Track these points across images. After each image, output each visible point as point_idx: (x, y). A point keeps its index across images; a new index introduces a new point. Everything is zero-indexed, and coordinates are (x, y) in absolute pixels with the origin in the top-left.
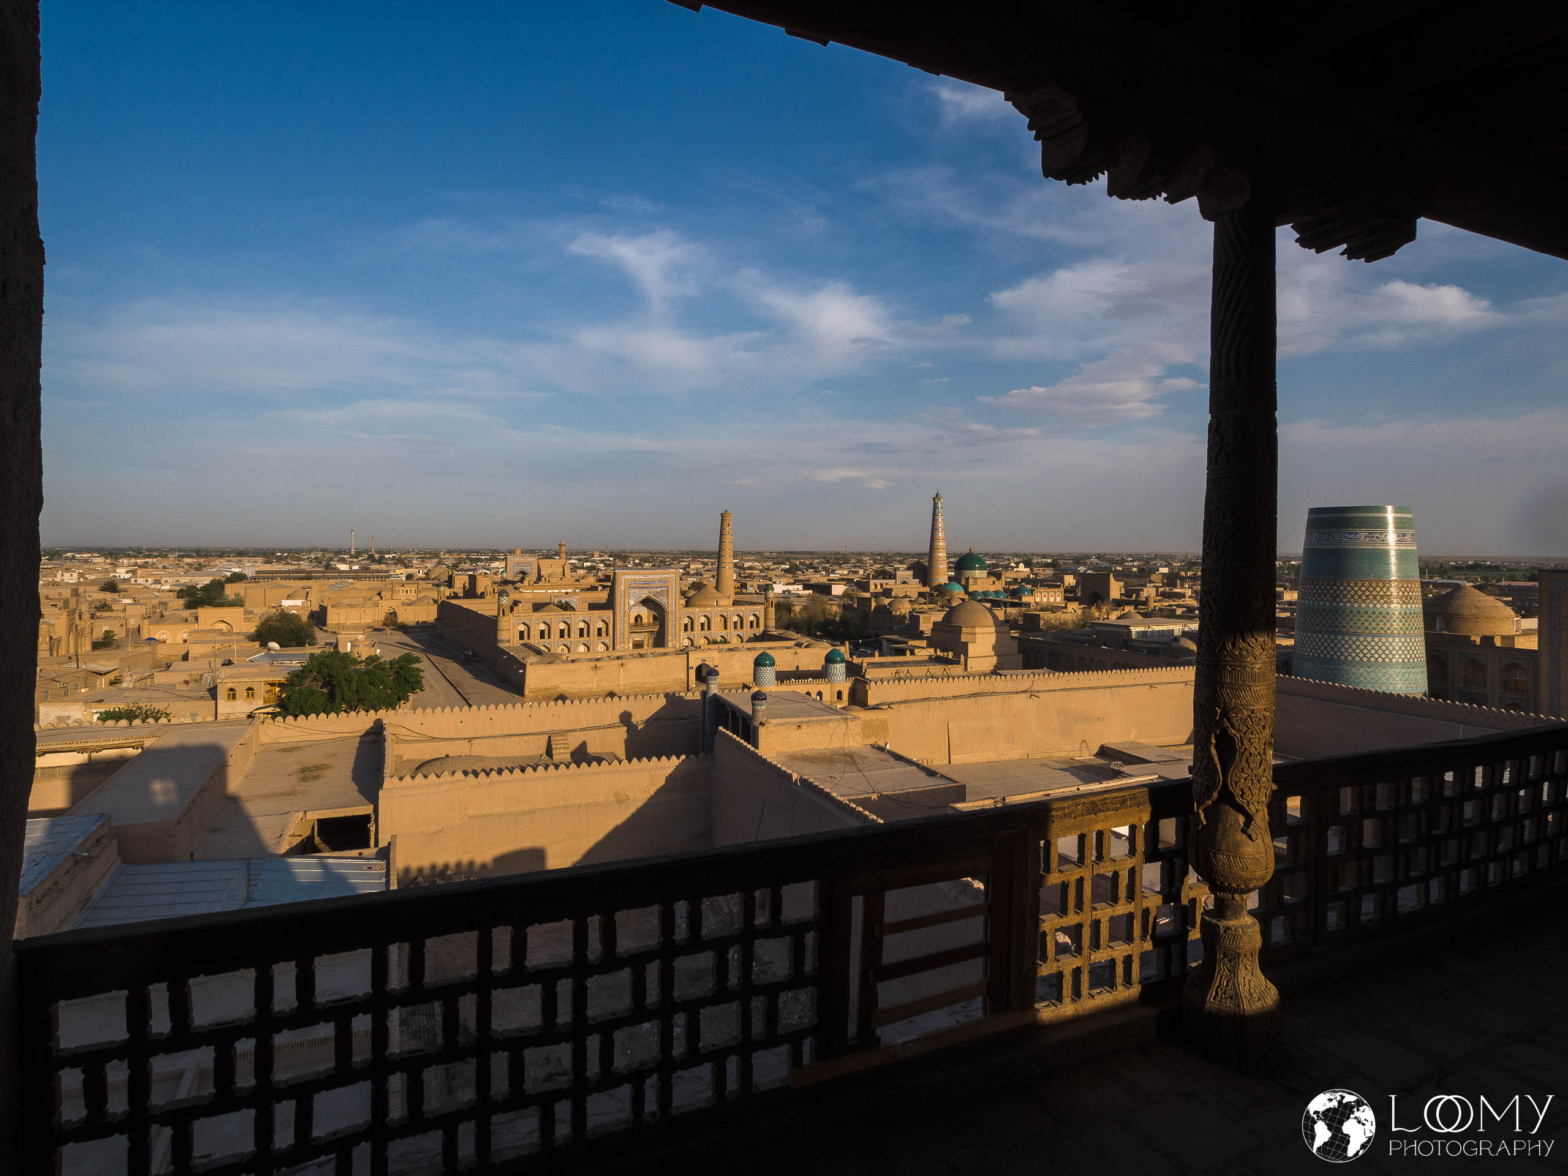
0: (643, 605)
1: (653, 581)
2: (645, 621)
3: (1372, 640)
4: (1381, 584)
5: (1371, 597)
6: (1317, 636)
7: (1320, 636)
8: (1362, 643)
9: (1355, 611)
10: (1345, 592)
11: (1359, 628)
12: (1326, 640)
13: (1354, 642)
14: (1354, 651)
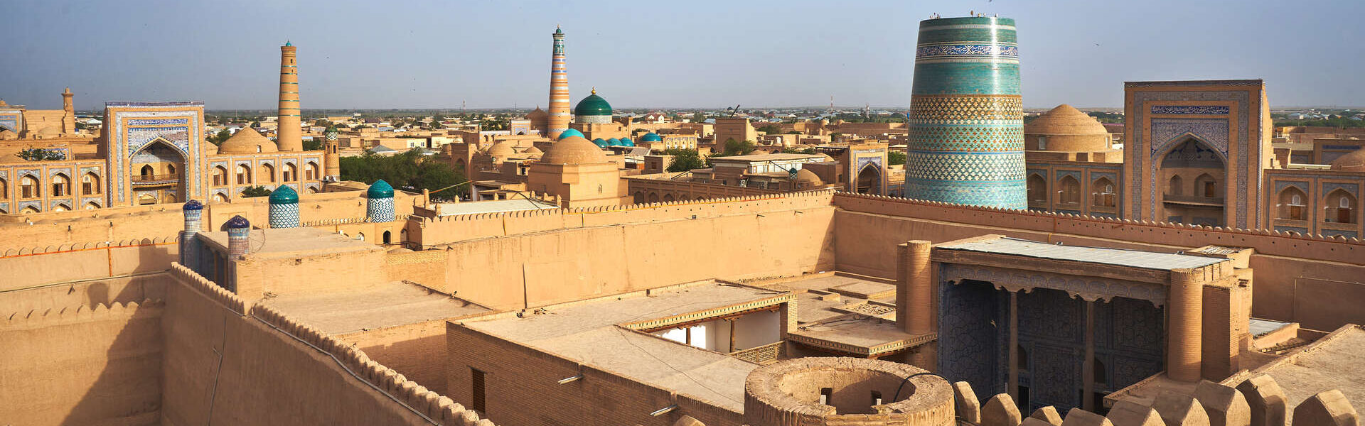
0: (153, 154)
1: (164, 121)
2: (157, 172)
3: (977, 158)
4: (985, 100)
5: (976, 113)
6: (926, 157)
7: (929, 156)
8: (967, 161)
9: (961, 128)
10: (952, 109)
11: (965, 146)
12: (934, 160)
13: (960, 161)
14: (960, 169)
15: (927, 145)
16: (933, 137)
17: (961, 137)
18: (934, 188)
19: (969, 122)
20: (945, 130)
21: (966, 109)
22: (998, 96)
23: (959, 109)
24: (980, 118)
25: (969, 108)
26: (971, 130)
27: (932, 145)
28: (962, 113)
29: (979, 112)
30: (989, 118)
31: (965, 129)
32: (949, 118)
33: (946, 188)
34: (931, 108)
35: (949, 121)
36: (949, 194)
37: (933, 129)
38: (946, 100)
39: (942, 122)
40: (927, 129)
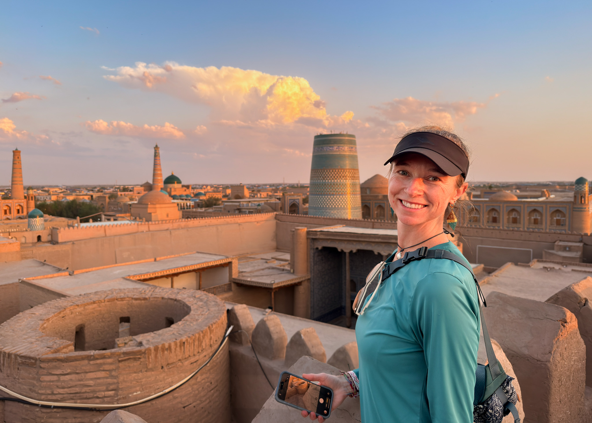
3: (340, 197)
4: (343, 171)
5: (339, 177)
6: (317, 197)
7: (318, 197)
8: (335, 199)
9: (332, 184)
10: (328, 175)
11: (334, 192)
12: (321, 198)
13: (332, 198)
14: (332, 202)
15: (318, 191)
16: (320, 188)
17: (332, 188)
18: (321, 211)
19: (336, 181)
20: (325, 184)
21: (334, 175)
22: (349, 169)
23: (331, 175)
24: (340, 179)
25: (336, 175)
26: (337, 184)
27: (320, 191)
28: (333, 177)
29: (340, 177)
30: (345, 179)
31: (334, 184)
32: (327, 179)
33: (326, 211)
34: (319, 175)
35: (327, 181)
36: (328, 213)
37: (320, 184)
38: (325, 171)
39: (324, 181)
40: (318, 184)
